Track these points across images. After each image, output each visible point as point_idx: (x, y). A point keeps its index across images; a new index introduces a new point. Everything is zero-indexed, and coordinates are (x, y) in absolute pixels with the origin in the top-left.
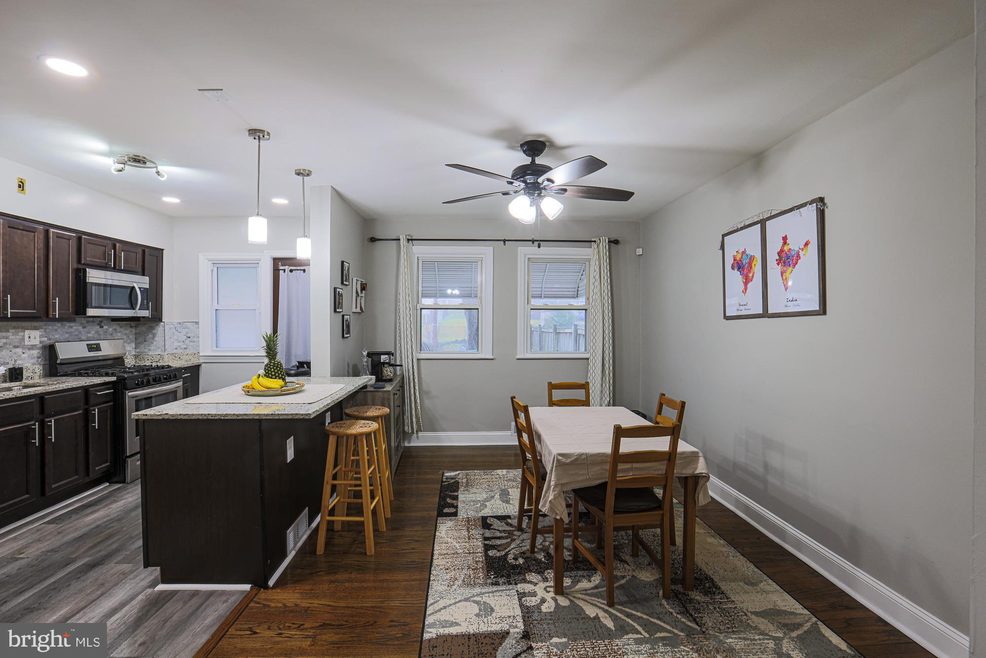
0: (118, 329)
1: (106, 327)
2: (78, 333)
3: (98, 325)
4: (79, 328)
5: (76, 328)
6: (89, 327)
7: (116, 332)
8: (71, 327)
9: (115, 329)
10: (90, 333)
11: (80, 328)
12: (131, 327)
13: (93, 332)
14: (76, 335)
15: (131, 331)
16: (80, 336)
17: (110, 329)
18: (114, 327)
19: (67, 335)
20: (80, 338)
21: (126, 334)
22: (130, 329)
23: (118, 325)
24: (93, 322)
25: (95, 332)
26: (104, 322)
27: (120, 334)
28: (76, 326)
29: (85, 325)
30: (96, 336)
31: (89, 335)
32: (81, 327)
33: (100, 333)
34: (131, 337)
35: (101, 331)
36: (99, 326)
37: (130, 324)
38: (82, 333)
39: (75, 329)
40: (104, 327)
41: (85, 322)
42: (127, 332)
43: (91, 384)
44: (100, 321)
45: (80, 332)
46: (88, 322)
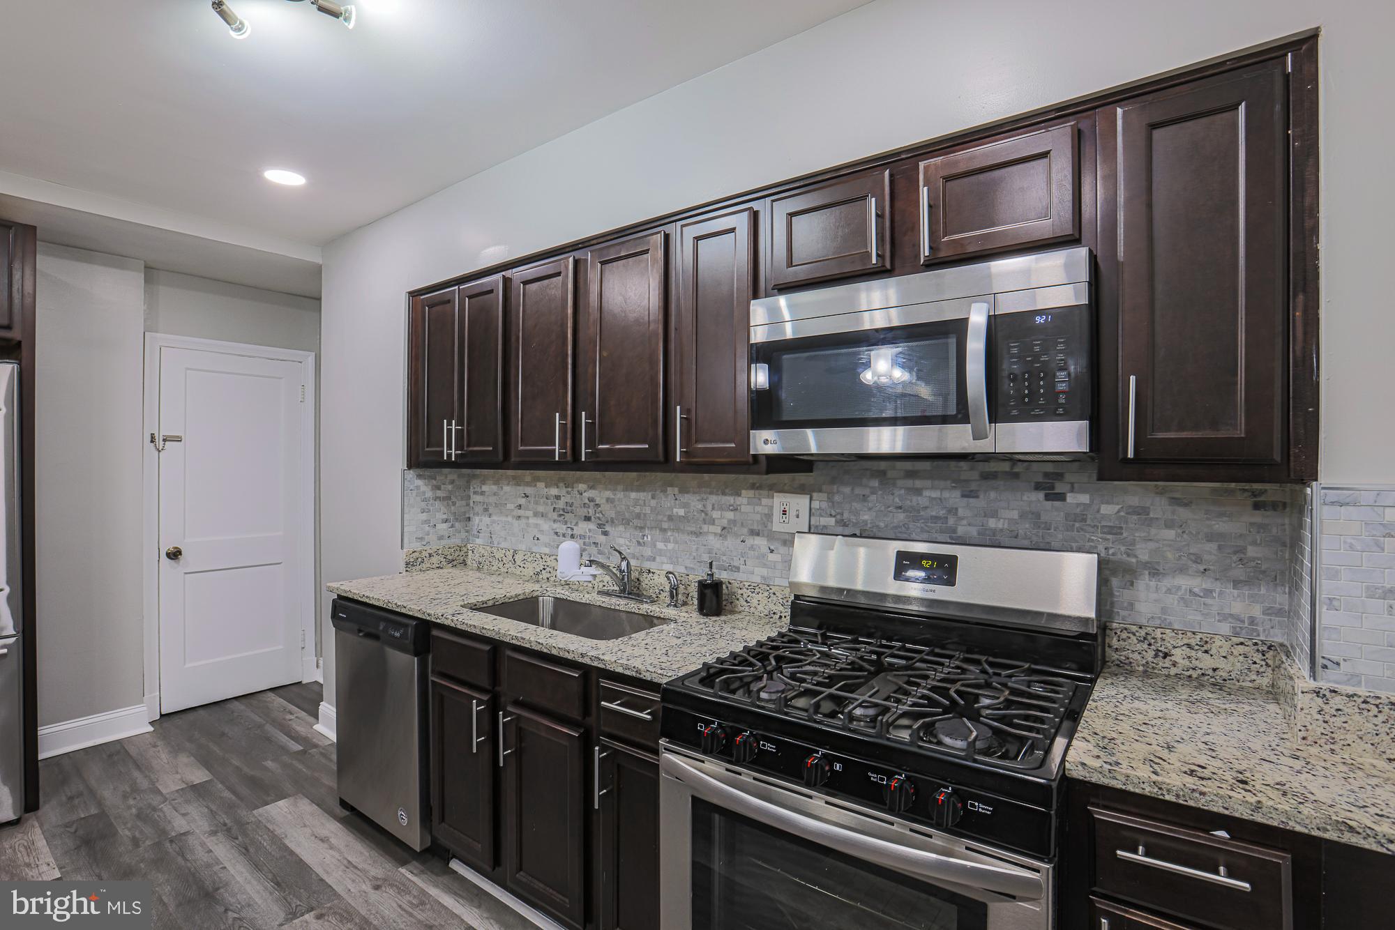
0: (1159, 507)
1: (1084, 498)
2: (942, 513)
3: (1038, 487)
4: (946, 494)
5: (935, 494)
6: (993, 495)
7: (1150, 522)
8: (918, 492)
9: (1142, 511)
10: (994, 514)
11: (953, 497)
12: (1257, 506)
13: (1015, 515)
14: (935, 519)
15: (1261, 527)
16: (951, 521)
17: (1107, 509)
18: (1134, 501)
19: (901, 516)
20: (954, 531)
21: (1210, 538)
22: (1258, 517)
23: (1161, 493)
24: (1016, 476)
25: (1021, 516)
26: (1068, 477)
27: (1171, 534)
28: (933, 488)
29: (973, 486)
30: (1025, 527)
31: (992, 523)
32: (957, 493)
33: (1044, 518)
34: (1252, 551)
35: (1052, 512)
36: (1041, 495)
37: (1254, 494)
38: (961, 512)
39: (932, 499)
40: (1070, 498)
41: (975, 475)
42: (1221, 526)
43: (595, 664)
44: (1046, 475)
45: (953, 511)
46: (986, 476)
